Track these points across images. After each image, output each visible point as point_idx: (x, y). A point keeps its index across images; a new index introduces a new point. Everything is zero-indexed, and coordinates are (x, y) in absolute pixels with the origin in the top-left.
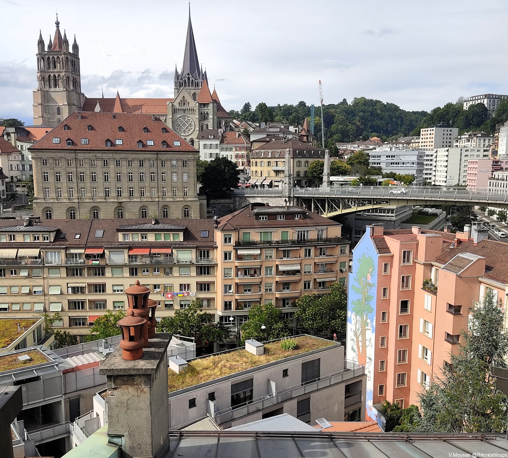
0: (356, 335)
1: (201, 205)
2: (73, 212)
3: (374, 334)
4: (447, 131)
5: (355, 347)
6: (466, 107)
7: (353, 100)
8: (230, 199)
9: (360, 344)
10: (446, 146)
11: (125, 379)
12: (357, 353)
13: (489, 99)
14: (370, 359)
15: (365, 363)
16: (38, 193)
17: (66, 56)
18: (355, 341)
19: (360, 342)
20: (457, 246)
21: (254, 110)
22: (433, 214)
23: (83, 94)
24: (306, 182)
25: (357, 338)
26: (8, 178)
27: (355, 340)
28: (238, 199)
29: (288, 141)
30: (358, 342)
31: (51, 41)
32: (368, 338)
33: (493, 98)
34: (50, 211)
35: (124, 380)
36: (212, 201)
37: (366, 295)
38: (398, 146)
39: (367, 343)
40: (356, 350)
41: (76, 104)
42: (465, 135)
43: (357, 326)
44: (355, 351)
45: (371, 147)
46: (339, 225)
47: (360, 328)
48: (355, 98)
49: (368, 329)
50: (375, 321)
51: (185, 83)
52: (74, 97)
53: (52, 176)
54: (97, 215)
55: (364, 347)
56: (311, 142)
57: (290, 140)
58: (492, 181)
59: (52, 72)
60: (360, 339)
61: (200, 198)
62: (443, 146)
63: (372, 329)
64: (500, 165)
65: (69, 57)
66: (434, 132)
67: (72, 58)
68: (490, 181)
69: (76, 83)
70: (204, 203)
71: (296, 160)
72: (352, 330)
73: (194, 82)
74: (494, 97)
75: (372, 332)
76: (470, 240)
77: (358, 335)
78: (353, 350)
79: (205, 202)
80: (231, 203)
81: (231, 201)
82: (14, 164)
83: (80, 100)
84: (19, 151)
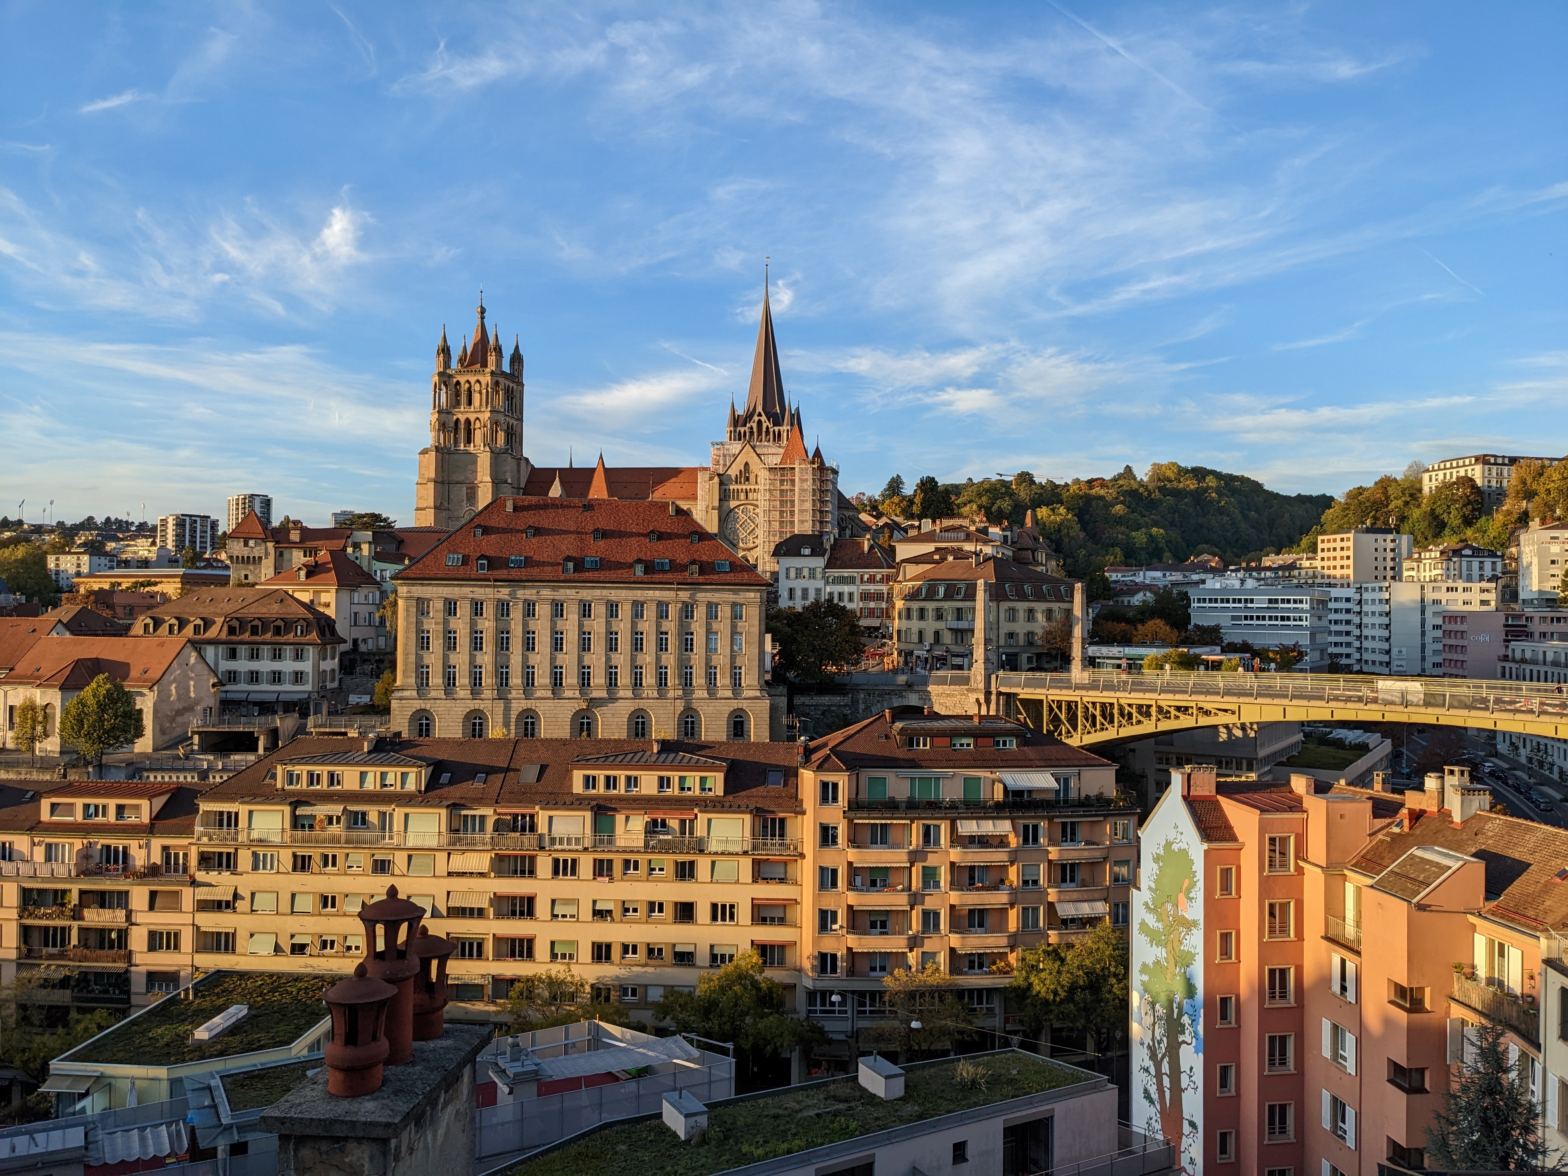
0: (1153, 1056)
1: (773, 709)
2: (477, 721)
3: (1201, 1055)
4: (1385, 541)
5: (1153, 1090)
6: (1429, 485)
7: (1150, 468)
8: (845, 694)
9: (1166, 1081)
10: (1385, 578)
11: (324, 1148)
12: (1158, 1107)
13: (1487, 467)
14: (1192, 1124)
15: (1180, 1135)
16: (405, 676)
17: (495, 379)
18: (1153, 1073)
19: (1165, 1077)
20: (1411, 828)
21: (912, 493)
22: (1356, 744)
23: (527, 460)
24: (1030, 660)
25: (1158, 1065)
26: (345, 641)
27: (1152, 1070)
28: (862, 696)
29: (984, 561)
30: (1159, 1075)
31: (465, 347)
32: (1184, 1066)
33: (1495, 464)
34: (427, 719)
35: (319, 1150)
36: (798, 700)
37: (1177, 951)
38: (1263, 575)
39: (1184, 1081)
40: (1155, 1096)
41: (509, 481)
42: (1431, 550)
43: (1157, 1031)
44: (1152, 1102)
45: (1195, 577)
46: (1110, 765)
47: (1165, 1039)
48: (1154, 464)
49: (1184, 1042)
50: (1201, 1020)
51: (752, 433)
52: (509, 465)
53: (437, 638)
54: (533, 729)
55: (1177, 1090)
56: (1042, 564)
57: (990, 559)
58: (1507, 665)
59: (462, 413)
60: (1165, 1068)
61: (773, 691)
62: (1376, 577)
63: (1194, 1044)
64: (1525, 626)
65: (502, 380)
66: (1350, 544)
67: (507, 383)
68: (1504, 664)
69: (514, 436)
70: (781, 705)
71: (1004, 605)
72: (1142, 1044)
73: (771, 430)
74: (1500, 461)
75: (1197, 1052)
76: (1444, 814)
77: (1160, 1056)
78: (1147, 1095)
79: (783, 702)
80: (845, 706)
81: (847, 700)
82: (363, 611)
83: (519, 471)
84: (377, 583)
